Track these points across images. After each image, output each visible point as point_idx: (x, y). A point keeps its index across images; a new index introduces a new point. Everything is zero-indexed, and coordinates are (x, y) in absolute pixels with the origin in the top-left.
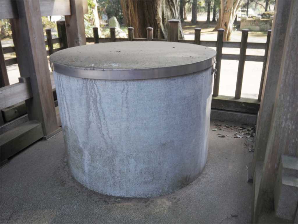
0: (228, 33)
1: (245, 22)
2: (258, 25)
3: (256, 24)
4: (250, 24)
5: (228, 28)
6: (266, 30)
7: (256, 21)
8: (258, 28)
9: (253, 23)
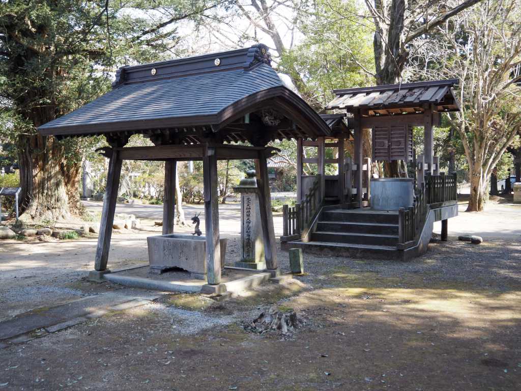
0: (479, 199)
5: (479, 194)
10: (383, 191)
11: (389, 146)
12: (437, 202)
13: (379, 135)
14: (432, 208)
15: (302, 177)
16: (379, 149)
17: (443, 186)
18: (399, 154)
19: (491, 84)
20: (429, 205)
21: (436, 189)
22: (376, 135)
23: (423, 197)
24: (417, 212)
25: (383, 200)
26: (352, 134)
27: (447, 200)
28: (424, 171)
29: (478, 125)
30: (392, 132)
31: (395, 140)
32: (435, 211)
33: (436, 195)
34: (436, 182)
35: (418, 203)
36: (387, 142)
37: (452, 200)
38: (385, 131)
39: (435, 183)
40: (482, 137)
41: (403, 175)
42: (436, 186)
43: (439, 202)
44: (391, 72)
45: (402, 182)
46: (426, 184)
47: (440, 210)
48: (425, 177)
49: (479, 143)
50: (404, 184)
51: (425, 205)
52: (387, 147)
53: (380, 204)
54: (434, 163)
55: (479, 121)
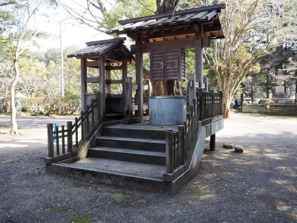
0: (227, 111)
1: (246, 106)
2: (256, 109)
3: (254, 108)
4: (249, 108)
5: (226, 108)
6: (263, 112)
7: (254, 106)
8: (256, 111)
9: (252, 107)
10: (158, 107)
11: (164, 67)
12: (208, 118)
13: (156, 57)
14: (203, 124)
15: (85, 95)
16: (157, 70)
17: (213, 102)
18: (173, 74)
19: (234, 40)
20: (201, 121)
21: (207, 106)
22: (153, 57)
23: (195, 114)
24: (189, 131)
25: (159, 116)
26: (133, 58)
27: (216, 116)
28: (195, 89)
29: (227, 66)
30: (167, 55)
31: (170, 61)
32: (206, 127)
33: (206, 111)
34: (207, 98)
35: (189, 120)
36: (163, 63)
37: (219, 115)
38: (161, 53)
39: (205, 100)
40: (228, 74)
41: (178, 93)
42: (207, 103)
43: (209, 117)
44: (167, 8)
45: (176, 99)
46: (198, 100)
47: (211, 125)
48: (197, 93)
49: (227, 77)
50: (178, 101)
51: (196, 122)
52: (163, 69)
53: (157, 120)
54: (204, 83)
55: (227, 64)
